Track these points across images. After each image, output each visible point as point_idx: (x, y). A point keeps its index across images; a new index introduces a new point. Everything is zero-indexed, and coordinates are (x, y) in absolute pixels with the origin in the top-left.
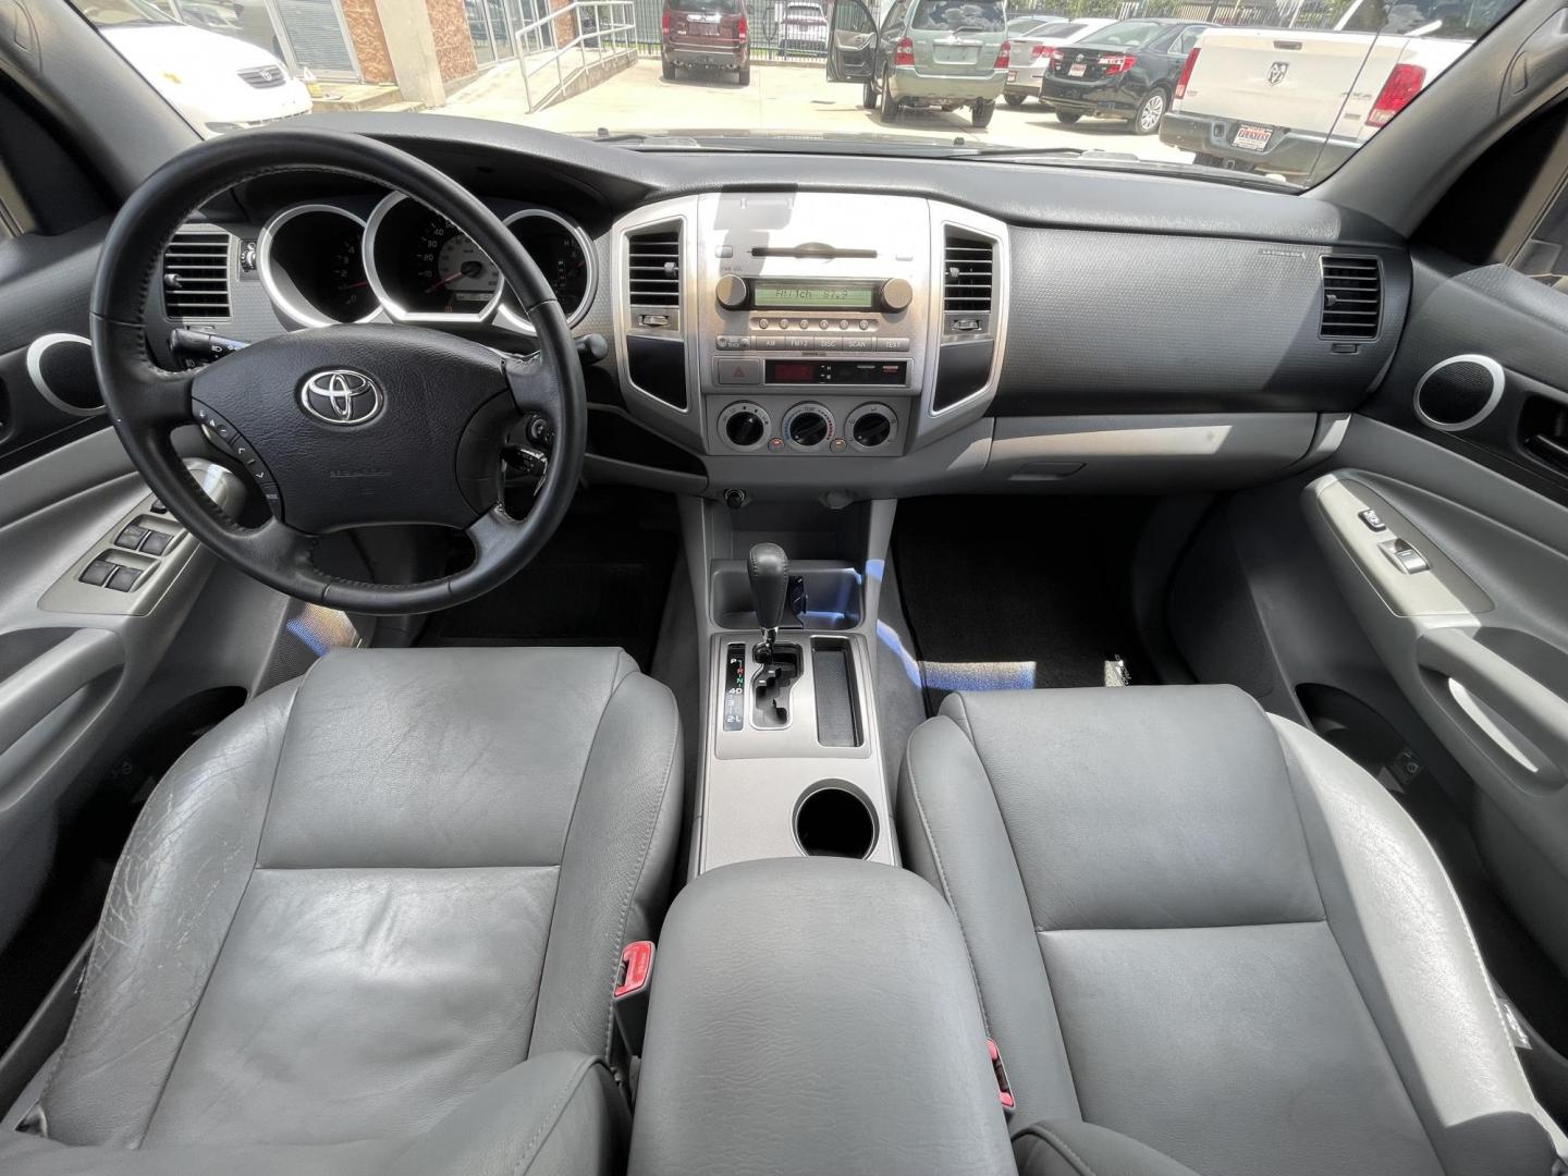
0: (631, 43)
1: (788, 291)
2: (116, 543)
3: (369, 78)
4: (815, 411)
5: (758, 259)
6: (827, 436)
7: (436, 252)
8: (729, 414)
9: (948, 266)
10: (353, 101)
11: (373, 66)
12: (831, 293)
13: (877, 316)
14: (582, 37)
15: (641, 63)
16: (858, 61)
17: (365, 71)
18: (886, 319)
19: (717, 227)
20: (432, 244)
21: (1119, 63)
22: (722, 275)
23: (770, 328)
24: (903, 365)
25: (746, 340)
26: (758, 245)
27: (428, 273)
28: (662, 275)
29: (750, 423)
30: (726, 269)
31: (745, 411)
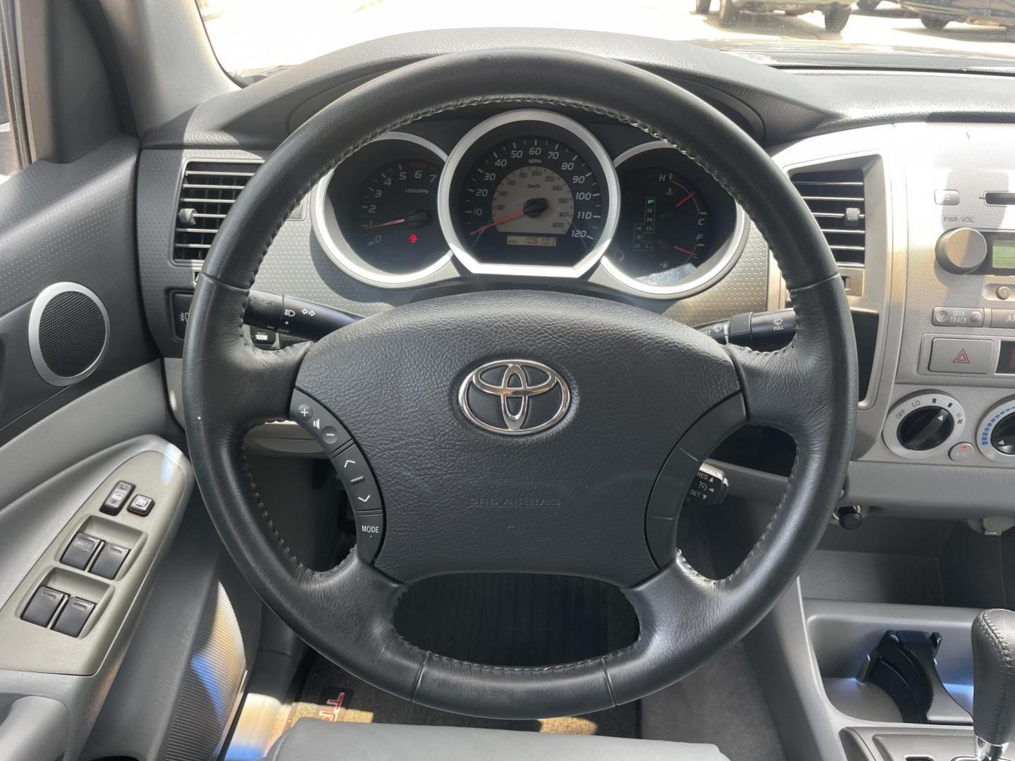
2: (61, 561)
5: (995, 208)
7: (492, 187)
8: (908, 408)
20: (489, 177)
23: (1011, 299)
25: (977, 313)
26: (995, 188)
27: (478, 212)
29: (939, 420)
30: (951, 219)
31: (934, 404)
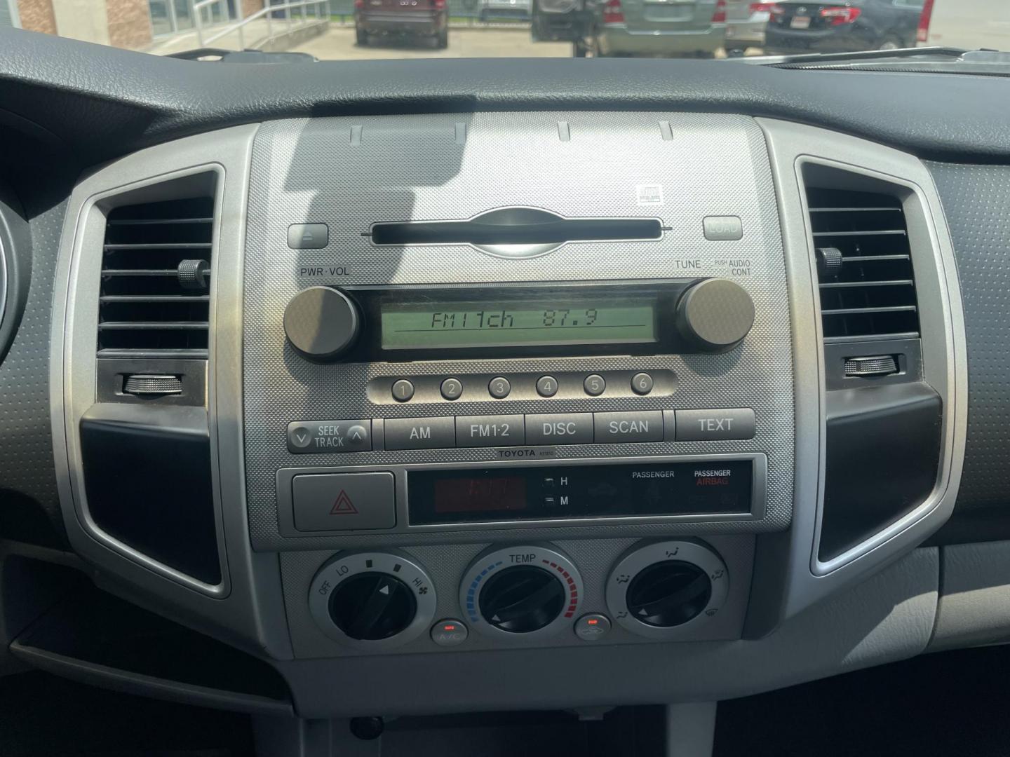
0: (323, 15)
1: (459, 316)
4: (537, 562)
5: (387, 250)
6: (565, 610)
8: (333, 576)
9: (819, 243)
12: (559, 315)
13: (672, 361)
14: (268, 9)
15: (334, 32)
16: (563, 23)
18: (692, 366)
19: (292, 184)
21: (844, 15)
22: (301, 285)
23: (417, 400)
24: (744, 469)
25: (360, 428)
26: (389, 217)
28: (174, 285)
29: (383, 595)
30: (312, 272)
31: (370, 569)
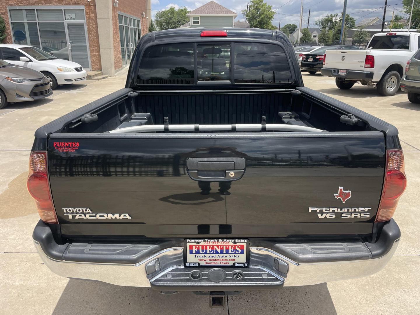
3: (93, 70)
10: (92, 75)
11: (95, 67)
17: (93, 68)
21: (322, 57)
